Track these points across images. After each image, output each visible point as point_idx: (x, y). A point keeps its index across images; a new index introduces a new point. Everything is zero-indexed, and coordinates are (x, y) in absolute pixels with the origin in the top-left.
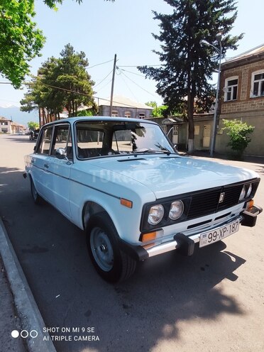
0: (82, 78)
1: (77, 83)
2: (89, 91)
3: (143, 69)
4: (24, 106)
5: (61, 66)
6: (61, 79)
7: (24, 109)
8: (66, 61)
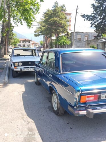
0: (62, 19)
1: (59, 22)
2: (65, 25)
3: (83, 16)
4: (36, 34)
5: (52, 13)
6: (51, 21)
7: (36, 35)
8: (55, 10)
